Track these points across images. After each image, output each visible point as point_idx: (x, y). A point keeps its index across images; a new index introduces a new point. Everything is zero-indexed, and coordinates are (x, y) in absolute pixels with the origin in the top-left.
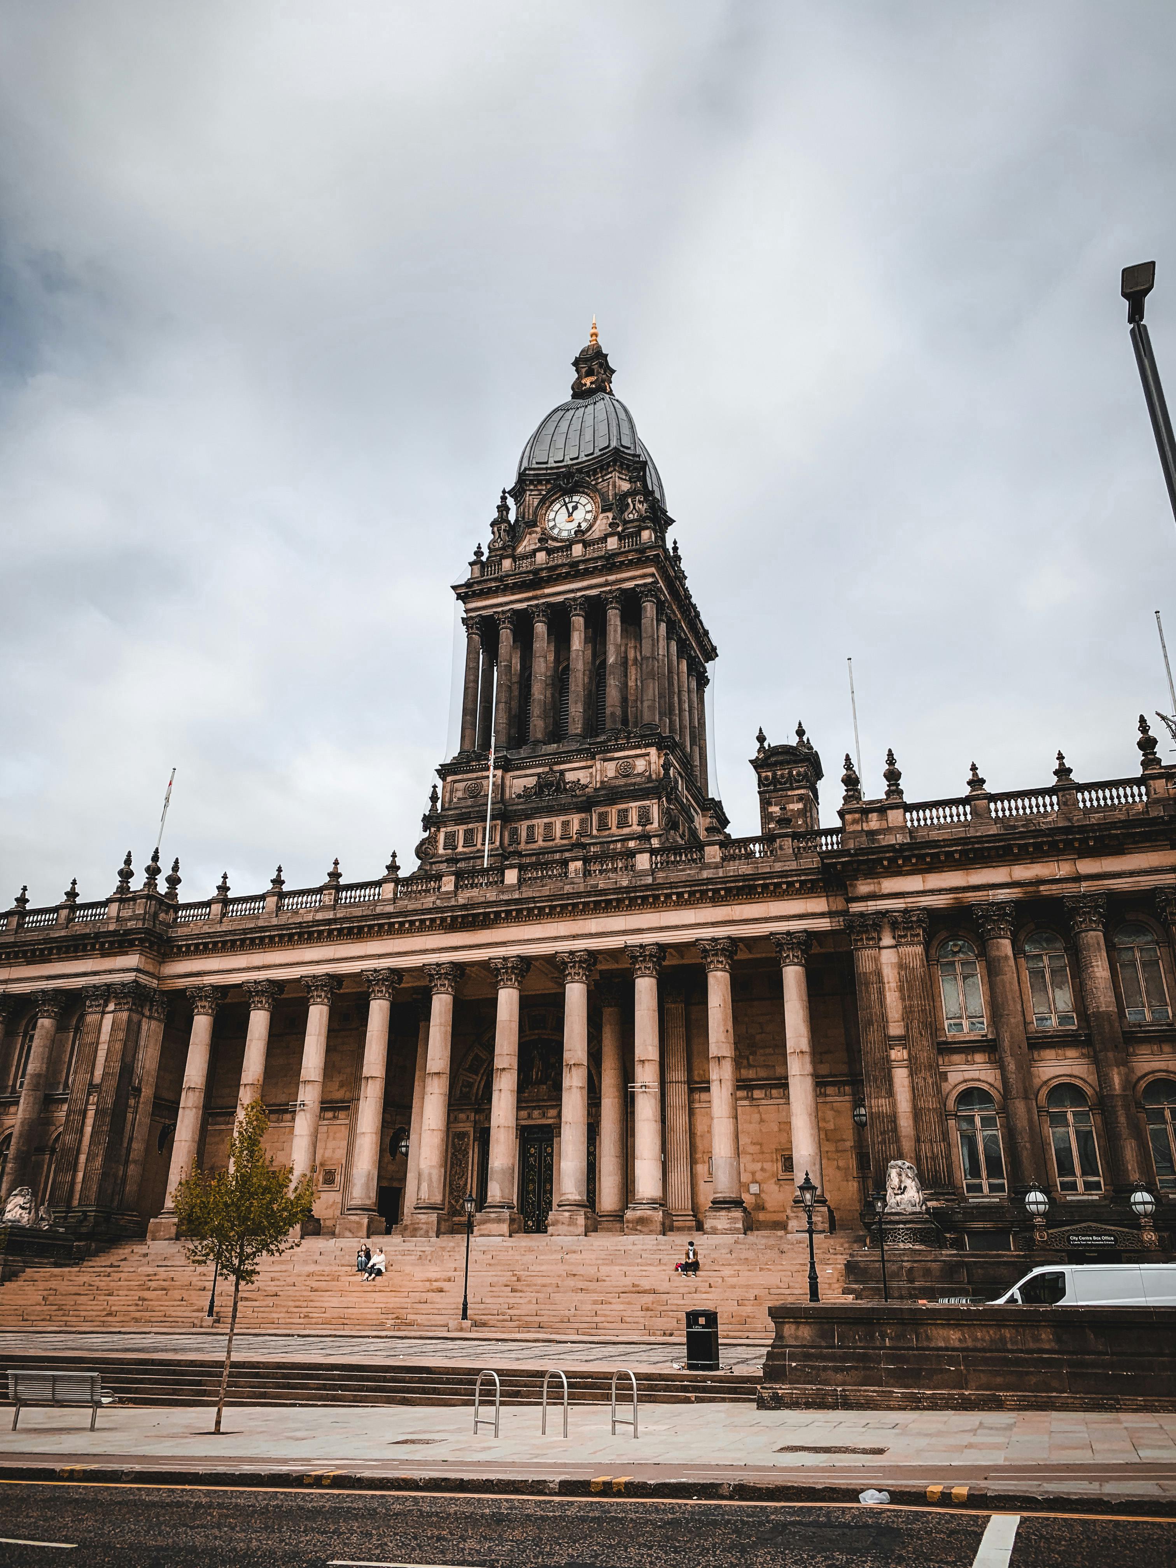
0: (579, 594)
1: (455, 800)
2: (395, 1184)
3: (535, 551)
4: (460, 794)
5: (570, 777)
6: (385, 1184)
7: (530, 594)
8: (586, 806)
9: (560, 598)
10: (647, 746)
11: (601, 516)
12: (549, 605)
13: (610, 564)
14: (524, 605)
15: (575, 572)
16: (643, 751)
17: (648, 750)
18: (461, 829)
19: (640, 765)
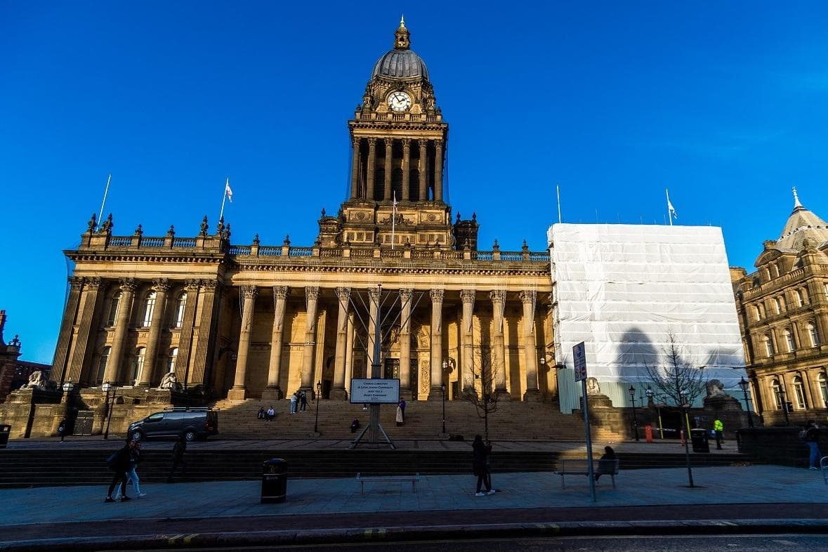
0: (409, 137)
1: (351, 219)
2: (329, 379)
3: (387, 114)
4: (354, 217)
5: (405, 217)
6: (325, 378)
7: (386, 133)
8: (415, 230)
9: (401, 137)
10: (442, 209)
11: (414, 105)
12: (395, 139)
13: (424, 126)
14: (383, 137)
15: (408, 126)
16: (439, 211)
17: (442, 211)
18: (355, 233)
19: (438, 217)
